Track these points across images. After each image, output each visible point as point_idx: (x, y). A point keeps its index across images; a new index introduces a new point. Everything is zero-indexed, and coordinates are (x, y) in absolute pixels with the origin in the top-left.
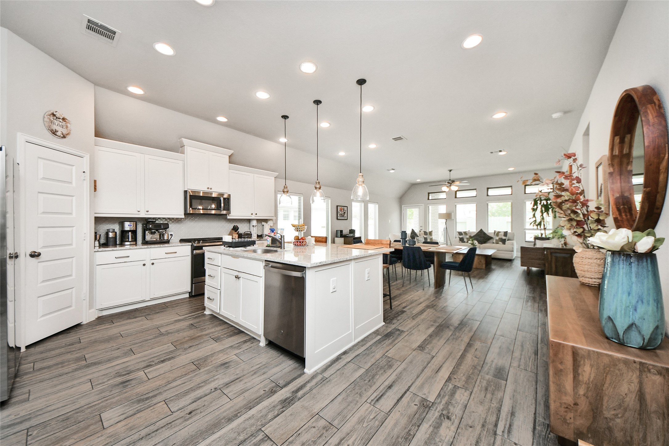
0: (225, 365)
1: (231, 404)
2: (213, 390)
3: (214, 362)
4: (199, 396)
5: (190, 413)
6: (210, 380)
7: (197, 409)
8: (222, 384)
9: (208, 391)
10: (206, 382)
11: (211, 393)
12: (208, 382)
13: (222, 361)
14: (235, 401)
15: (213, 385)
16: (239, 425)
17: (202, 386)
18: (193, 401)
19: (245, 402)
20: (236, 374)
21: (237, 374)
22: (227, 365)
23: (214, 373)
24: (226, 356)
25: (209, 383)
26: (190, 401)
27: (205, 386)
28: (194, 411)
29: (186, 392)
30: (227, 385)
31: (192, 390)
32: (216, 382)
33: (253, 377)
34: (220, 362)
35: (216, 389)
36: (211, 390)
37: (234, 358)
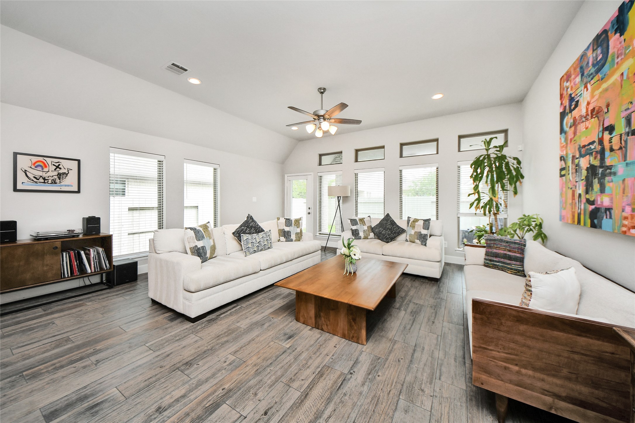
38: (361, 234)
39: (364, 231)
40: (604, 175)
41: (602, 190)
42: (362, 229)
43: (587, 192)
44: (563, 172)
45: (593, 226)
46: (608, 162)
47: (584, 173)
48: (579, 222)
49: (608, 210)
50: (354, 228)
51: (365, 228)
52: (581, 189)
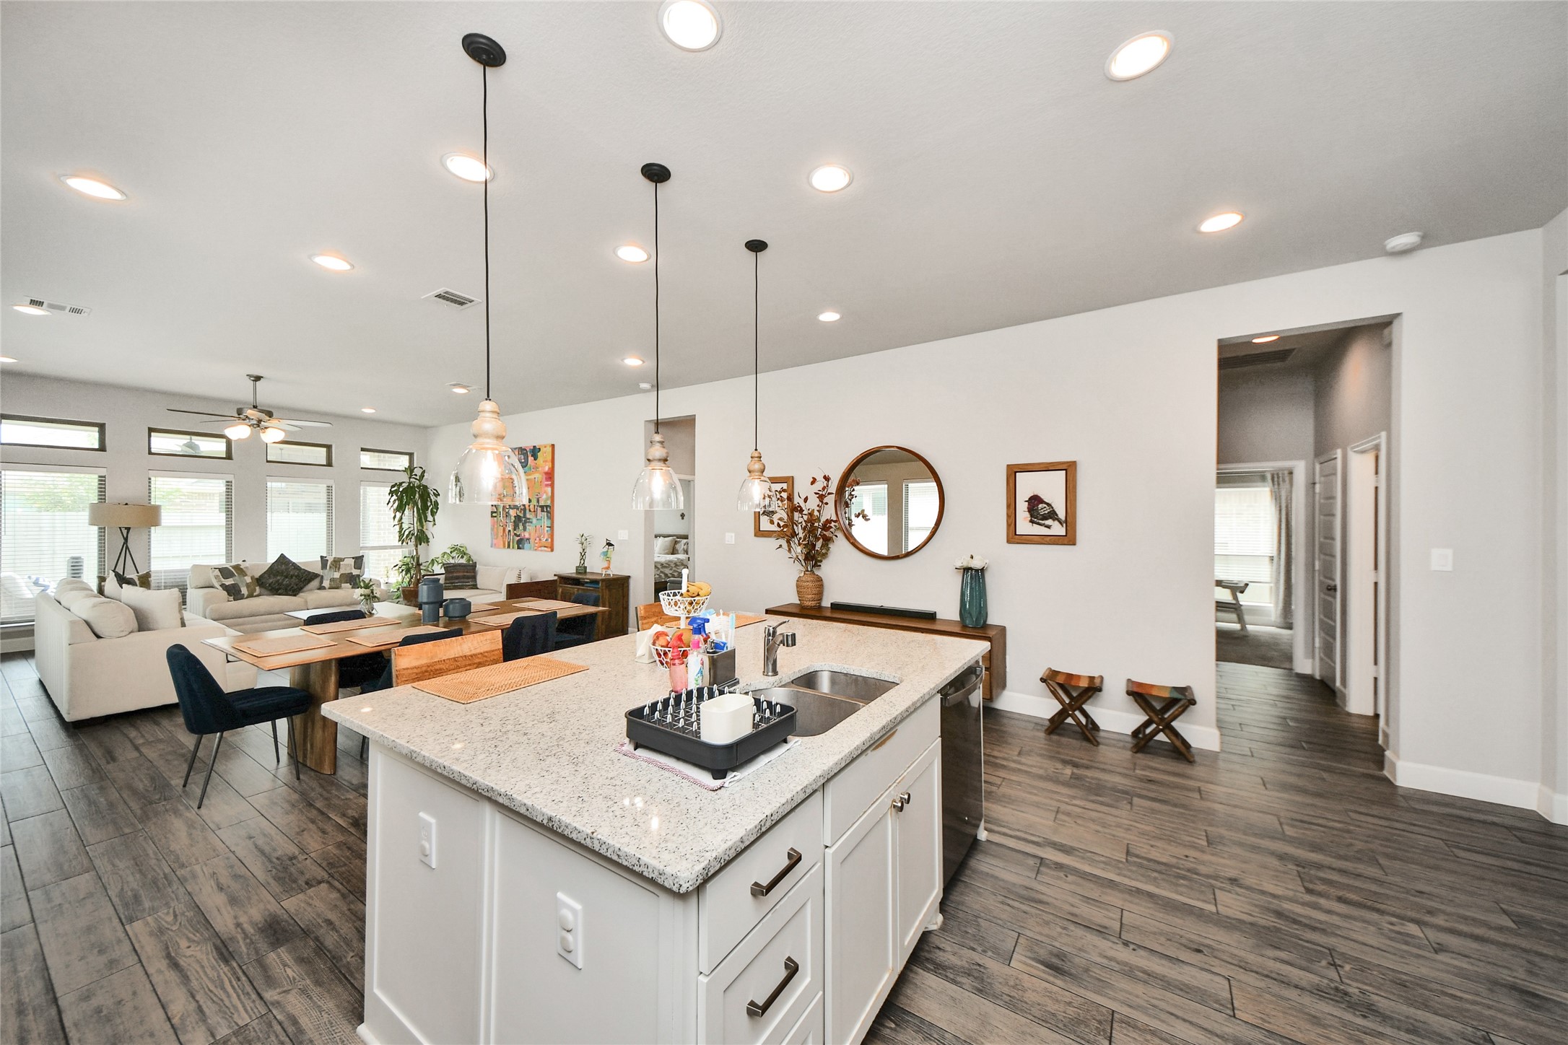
0: (1056, 965)
1: (1127, 906)
2: (1132, 946)
3: (1067, 997)
4: (1163, 962)
5: (1199, 951)
6: (1117, 967)
7: (1185, 946)
8: (1108, 940)
9: (1142, 952)
10: (1129, 972)
11: (1140, 947)
12: (1126, 968)
13: (1051, 979)
14: (1119, 903)
15: (1124, 954)
16: (1146, 883)
17: (1145, 972)
18: (1181, 964)
19: (1109, 891)
20: (1064, 932)
21: (1065, 928)
22: (1055, 960)
23: (1097, 971)
24: (1027, 981)
25: (1126, 964)
26: (1187, 968)
27: (1137, 967)
28: (1189, 948)
29: (1181, 990)
30: (1101, 931)
31: (1167, 984)
32: (1111, 953)
33: (1050, 900)
34: (1059, 982)
35: (1126, 944)
36: (1134, 950)
37: (1024, 959)
38: (244, 591)
39: (248, 585)
40: (525, 522)
41: (525, 529)
42: (244, 584)
43: (515, 530)
44: (494, 515)
45: (519, 548)
46: (528, 516)
47: (513, 519)
48: (509, 547)
49: (528, 539)
50: (229, 582)
51: (248, 580)
52: (510, 527)
